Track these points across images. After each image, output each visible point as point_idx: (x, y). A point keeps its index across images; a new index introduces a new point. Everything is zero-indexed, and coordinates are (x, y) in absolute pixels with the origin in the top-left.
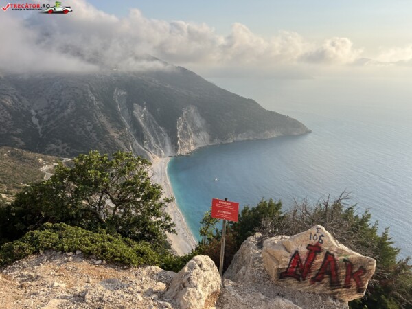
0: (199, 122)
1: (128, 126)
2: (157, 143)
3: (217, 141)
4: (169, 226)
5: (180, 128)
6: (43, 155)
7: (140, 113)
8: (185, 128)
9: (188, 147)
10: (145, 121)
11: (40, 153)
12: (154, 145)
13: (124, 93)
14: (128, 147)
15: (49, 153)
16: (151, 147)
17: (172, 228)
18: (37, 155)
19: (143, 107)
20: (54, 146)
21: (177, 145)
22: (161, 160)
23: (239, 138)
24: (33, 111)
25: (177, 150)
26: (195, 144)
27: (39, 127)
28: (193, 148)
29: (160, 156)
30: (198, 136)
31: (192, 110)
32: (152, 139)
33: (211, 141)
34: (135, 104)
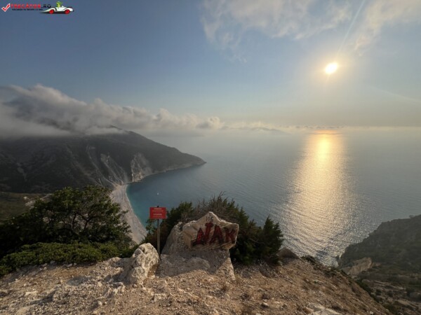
0: (145, 162)
1: (97, 168)
2: (118, 176)
3: (156, 172)
4: (126, 228)
5: (133, 167)
6: (28, 194)
7: (105, 159)
8: (136, 166)
9: (139, 177)
10: (109, 164)
11: (26, 192)
12: (116, 178)
13: (93, 148)
14: (97, 181)
15: (34, 192)
16: (114, 180)
17: (128, 229)
18: (22, 194)
19: (107, 156)
20: (38, 186)
21: (132, 177)
22: (121, 187)
23: (170, 169)
24: (18, 164)
25: (132, 179)
26: (143, 175)
27: (25, 175)
28: (142, 177)
29: (121, 184)
30: (144, 170)
31: (140, 155)
32: (115, 175)
33: (153, 172)
34: (102, 155)
